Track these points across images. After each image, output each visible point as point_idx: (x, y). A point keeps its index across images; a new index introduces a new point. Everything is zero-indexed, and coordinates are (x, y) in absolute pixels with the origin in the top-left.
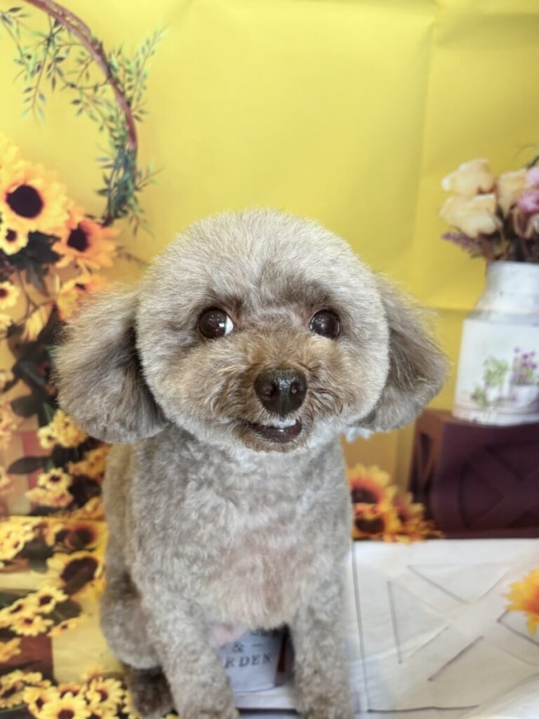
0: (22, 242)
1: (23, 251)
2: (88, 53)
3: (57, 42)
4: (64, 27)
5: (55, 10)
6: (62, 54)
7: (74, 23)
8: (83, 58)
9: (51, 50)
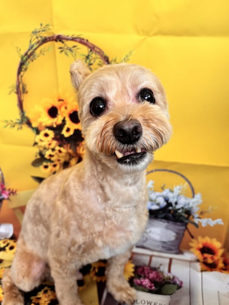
0: (71, 133)
1: (71, 136)
2: (102, 61)
3: (90, 58)
4: (94, 52)
5: (91, 46)
6: (92, 62)
7: (98, 50)
8: (100, 63)
9: (88, 61)
